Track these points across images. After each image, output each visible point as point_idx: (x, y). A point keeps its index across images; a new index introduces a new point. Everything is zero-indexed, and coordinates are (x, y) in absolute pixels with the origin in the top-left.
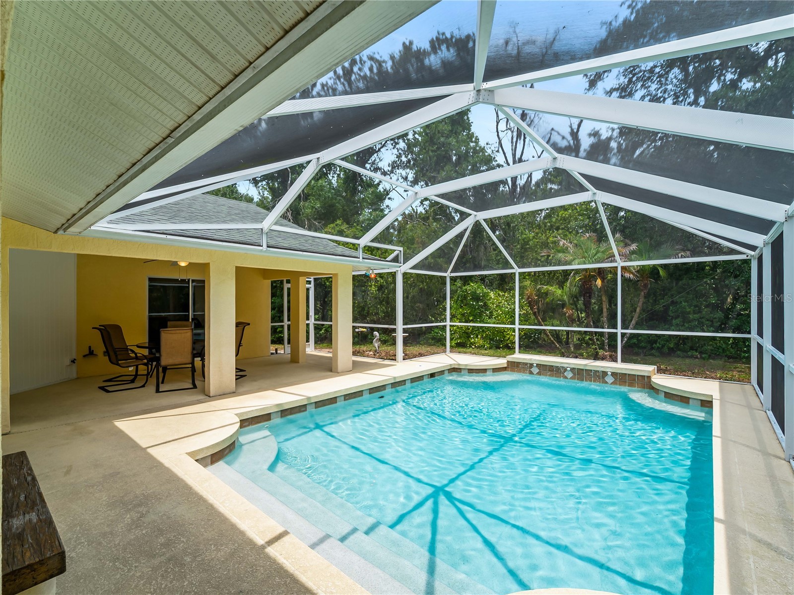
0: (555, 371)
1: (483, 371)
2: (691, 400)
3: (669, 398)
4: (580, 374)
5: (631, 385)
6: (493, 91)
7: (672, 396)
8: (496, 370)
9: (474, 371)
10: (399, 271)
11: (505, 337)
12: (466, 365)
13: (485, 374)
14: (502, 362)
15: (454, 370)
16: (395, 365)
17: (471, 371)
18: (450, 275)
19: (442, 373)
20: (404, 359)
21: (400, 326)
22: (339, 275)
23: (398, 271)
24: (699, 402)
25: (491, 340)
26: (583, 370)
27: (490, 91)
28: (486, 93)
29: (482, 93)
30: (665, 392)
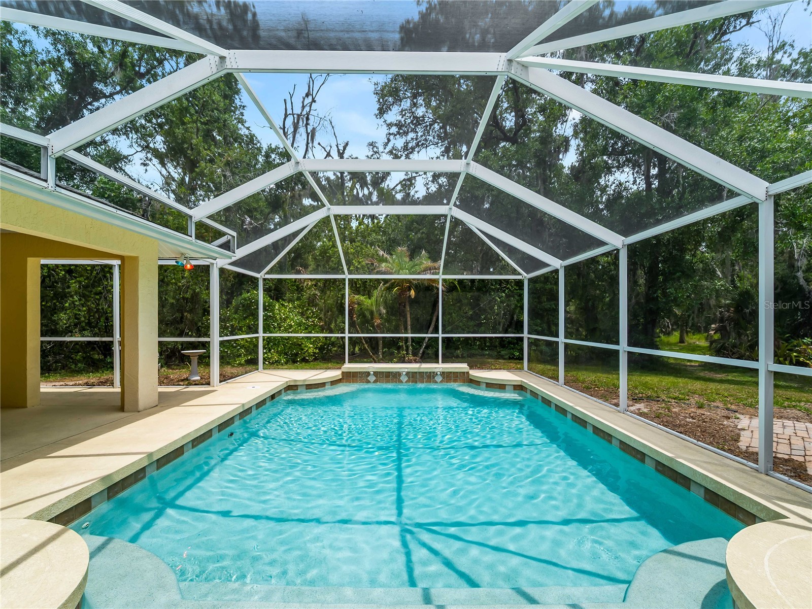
0: (393, 377)
1: (321, 385)
2: (507, 387)
3: (490, 387)
4: (414, 377)
5: (455, 381)
6: (526, 67)
7: (491, 386)
8: (334, 383)
9: (313, 386)
10: (215, 265)
11: (303, 350)
12: (305, 380)
13: (323, 388)
14: (335, 374)
15: (291, 388)
16: (216, 391)
17: (310, 387)
18: (263, 277)
19: (279, 393)
20: (221, 382)
21: (215, 338)
22: (140, 259)
23: (213, 264)
24: (513, 387)
25: (286, 354)
26: (416, 373)
27: (523, 66)
28: (520, 67)
29: (514, 64)
30: (486, 383)
